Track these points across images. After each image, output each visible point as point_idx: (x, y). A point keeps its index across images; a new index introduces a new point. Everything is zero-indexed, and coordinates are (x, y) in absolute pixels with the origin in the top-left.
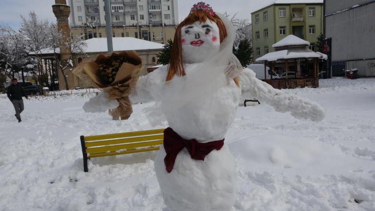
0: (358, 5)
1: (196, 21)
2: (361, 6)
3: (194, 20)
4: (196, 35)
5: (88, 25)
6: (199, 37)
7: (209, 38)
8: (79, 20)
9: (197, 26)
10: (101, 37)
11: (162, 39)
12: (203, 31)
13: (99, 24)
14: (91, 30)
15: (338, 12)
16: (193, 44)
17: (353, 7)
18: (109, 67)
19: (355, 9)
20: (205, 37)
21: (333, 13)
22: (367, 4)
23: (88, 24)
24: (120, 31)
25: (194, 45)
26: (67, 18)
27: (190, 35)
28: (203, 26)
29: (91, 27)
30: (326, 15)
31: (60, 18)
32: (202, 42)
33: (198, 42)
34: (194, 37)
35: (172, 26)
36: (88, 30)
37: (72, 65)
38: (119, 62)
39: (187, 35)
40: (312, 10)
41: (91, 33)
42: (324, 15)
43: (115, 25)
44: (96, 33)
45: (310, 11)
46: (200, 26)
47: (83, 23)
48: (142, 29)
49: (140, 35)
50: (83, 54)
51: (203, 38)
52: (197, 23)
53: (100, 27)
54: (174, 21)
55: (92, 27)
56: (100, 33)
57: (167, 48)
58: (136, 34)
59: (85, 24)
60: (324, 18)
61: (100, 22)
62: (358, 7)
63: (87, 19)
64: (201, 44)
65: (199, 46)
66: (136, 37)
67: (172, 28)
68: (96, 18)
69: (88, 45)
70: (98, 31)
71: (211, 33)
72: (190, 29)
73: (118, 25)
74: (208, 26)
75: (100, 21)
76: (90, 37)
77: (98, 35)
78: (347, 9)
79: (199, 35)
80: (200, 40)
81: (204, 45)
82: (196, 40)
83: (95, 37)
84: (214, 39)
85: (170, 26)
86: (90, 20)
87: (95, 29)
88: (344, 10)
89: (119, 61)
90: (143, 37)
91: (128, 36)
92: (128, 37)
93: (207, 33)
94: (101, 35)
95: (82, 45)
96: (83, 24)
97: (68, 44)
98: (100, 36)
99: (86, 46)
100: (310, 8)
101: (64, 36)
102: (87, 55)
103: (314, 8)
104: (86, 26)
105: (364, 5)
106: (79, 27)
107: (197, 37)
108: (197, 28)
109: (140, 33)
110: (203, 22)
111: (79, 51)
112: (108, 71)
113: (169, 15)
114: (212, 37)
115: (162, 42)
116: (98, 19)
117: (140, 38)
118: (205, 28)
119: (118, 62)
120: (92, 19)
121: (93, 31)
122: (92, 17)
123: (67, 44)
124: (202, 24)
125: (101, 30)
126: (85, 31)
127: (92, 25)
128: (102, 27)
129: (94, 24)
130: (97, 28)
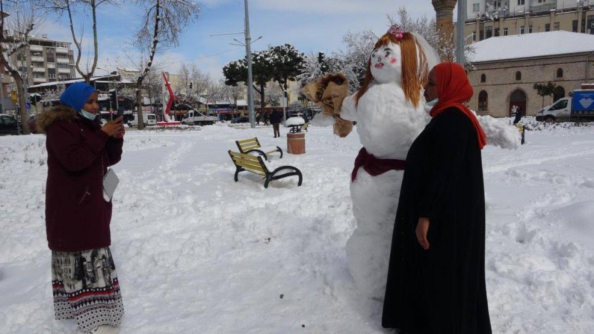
3: (380, 44)
5: (487, 17)
6: (381, 60)
7: (388, 60)
8: (474, 10)
9: (381, 49)
10: (506, 35)
12: (384, 54)
13: (507, 13)
14: (492, 24)
20: (385, 60)
23: (487, 15)
24: (545, 19)
25: (377, 67)
26: (450, 11)
27: (375, 58)
29: (490, 19)
31: (441, 11)
32: (382, 65)
33: (379, 65)
34: (377, 60)
36: (486, 24)
41: (490, 29)
43: (535, 12)
44: (499, 29)
46: (383, 50)
47: (480, 14)
48: (588, 13)
49: (583, 24)
51: (383, 61)
52: (382, 46)
53: (508, 18)
55: (492, 19)
56: (506, 27)
58: (575, 23)
59: (483, 16)
61: (508, 10)
63: (487, 7)
65: (380, 68)
66: (575, 30)
68: (502, 4)
69: (476, 51)
70: (502, 25)
71: (390, 56)
72: (375, 53)
73: (542, 11)
74: (388, 49)
75: (508, 7)
76: (489, 35)
77: (502, 31)
79: (380, 58)
81: (384, 67)
83: (497, 35)
84: (394, 61)
86: (491, 8)
87: (497, 23)
90: (589, 27)
91: (557, 27)
92: (558, 30)
94: (507, 32)
95: (467, 51)
96: (479, 16)
97: (447, 51)
98: (506, 34)
99: (473, 52)
101: (442, 39)
102: (473, 65)
104: (484, 19)
106: (472, 22)
109: (583, 20)
110: (386, 45)
114: (391, 59)
116: (506, 4)
117: (583, 31)
118: (386, 52)
120: (495, 6)
121: (494, 26)
122: (495, 2)
124: (385, 47)
125: (508, 23)
126: (480, 28)
127: (493, 16)
128: (512, 17)
129: (497, 14)
130: (501, 20)
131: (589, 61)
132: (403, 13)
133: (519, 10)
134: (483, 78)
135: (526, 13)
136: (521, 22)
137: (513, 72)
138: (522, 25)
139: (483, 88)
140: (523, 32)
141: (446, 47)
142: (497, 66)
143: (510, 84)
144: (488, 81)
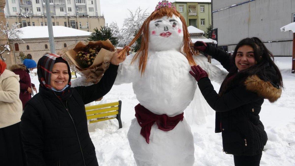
0: (235, 5)
1: (164, 16)
2: (237, 5)
3: (162, 15)
4: (165, 28)
6: (168, 30)
7: (176, 30)
8: (14, 11)
9: (165, 20)
11: (88, 27)
12: (170, 24)
13: (32, 15)
14: (25, 19)
15: (221, 9)
16: (162, 35)
17: (232, 6)
18: (87, 54)
19: (233, 8)
20: (172, 30)
21: (218, 10)
22: (241, 4)
23: (22, 14)
24: (52, 20)
25: (164, 36)
26: (2, 9)
27: (159, 28)
28: (171, 21)
29: (24, 17)
30: (213, 12)
32: (170, 34)
33: (166, 34)
34: (163, 29)
35: (95, 17)
36: (23, 19)
37: (9, 49)
38: (96, 50)
39: (157, 27)
40: (202, 7)
41: (25, 22)
42: (212, 11)
43: (46, 16)
44: (30, 22)
45: (201, 8)
46: (168, 20)
47: (18, 13)
48: (70, 19)
49: (69, 24)
50: (20, 40)
51: (170, 30)
52: (165, 17)
53: (33, 17)
54: (97, 13)
55: (25, 17)
56: (33, 22)
57: (94, 35)
58: (65, 23)
59: (19, 14)
60: (212, 13)
61: (33, 13)
62: (236, 6)
63: (21, 10)
64: (169, 35)
65: (167, 37)
66: (66, 26)
67: (95, 18)
68: (29, 10)
69: (23, 32)
70: (32, 20)
71: (177, 26)
72: (159, 23)
74: (174, 20)
75: (33, 11)
76: (25, 25)
77: (31, 24)
78: (228, 8)
79: (167, 28)
80: (169, 32)
81: (171, 36)
82: (165, 32)
83: (29, 25)
84: (179, 31)
85: (94, 17)
86: (23, 11)
87: (28, 19)
88: (226, 8)
89: (95, 48)
90: (71, 26)
91: (58, 24)
92: (59, 25)
93: (173, 26)
95: (18, 32)
96: (17, 14)
98: (34, 25)
99: (22, 33)
100: (201, 6)
101: (1, 24)
102: (23, 41)
103: (204, 6)
104: (20, 17)
105: (239, 5)
106: (14, 17)
107: (166, 29)
108: (165, 22)
109: (69, 22)
110: (170, 17)
111: (16, 37)
112: (86, 57)
113: (93, 8)
114: (178, 30)
115: (88, 30)
116: (31, 10)
117: (69, 27)
118: (172, 22)
119: (94, 50)
120: (25, 10)
121: (27, 21)
122: (25, 8)
123: (4, 31)
124: (170, 18)
125: (34, 20)
126: (19, 20)
127: (25, 15)
128: (35, 17)
129: (27, 14)
130: (30, 18)
131: (77, 40)
133: (38, 14)
134: (28, 48)
135: (43, 16)
136: (40, 20)
137: (43, 45)
138: (42, 21)
139: (29, 53)
140: (42, 25)
141: (5, 29)
142: (34, 41)
143: (43, 51)
144: (31, 49)
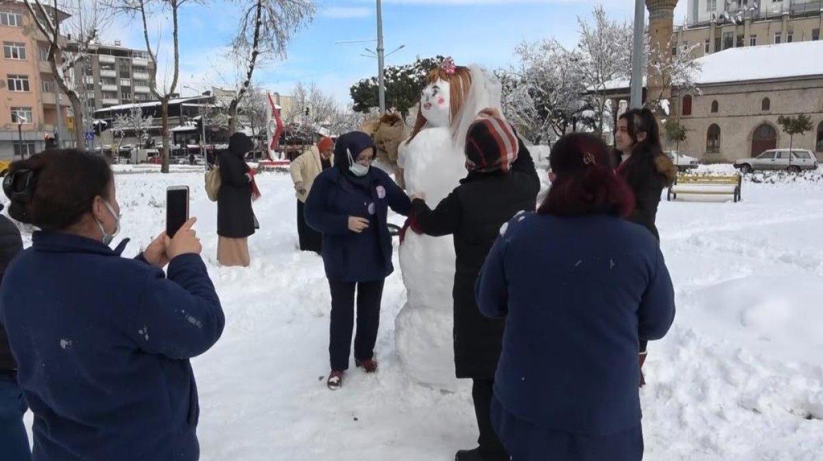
5: (726, 19)
6: (428, 100)
7: (435, 100)
8: (708, 9)
10: (754, 45)
12: (431, 92)
13: (756, 13)
14: (733, 29)
23: (727, 17)
24: (812, 23)
26: (669, 11)
28: (434, 87)
29: (731, 22)
31: (656, 11)
32: (430, 105)
33: (427, 105)
36: (725, 29)
37: (667, 111)
41: (730, 36)
43: (798, 12)
44: (743, 37)
47: (716, 16)
50: (690, 87)
51: (430, 101)
52: (431, 83)
53: (757, 20)
55: (734, 21)
56: (753, 34)
59: (721, 17)
61: (758, 9)
63: (727, 4)
65: (429, 109)
69: (704, 68)
70: (748, 31)
71: (437, 95)
73: (807, 11)
75: (759, 5)
76: (729, 44)
77: (747, 39)
83: (740, 44)
84: (441, 101)
86: (734, 5)
87: (741, 27)
94: (754, 40)
95: (689, 68)
96: (714, 16)
97: (661, 68)
98: (753, 43)
99: (700, 69)
101: (653, 51)
102: (698, 89)
104: (723, 22)
106: (704, 26)
108: (429, 89)
111: (682, 81)
114: (438, 100)
116: (755, 1)
118: (434, 90)
120: (740, 3)
121: (737, 32)
123: (658, 66)
125: (758, 28)
126: (715, 34)
127: (735, 18)
128: (763, 19)
129: (741, 15)
130: (747, 23)
132: (600, 14)
133: (773, 9)
134: (715, 107)
135: (784, 13)
136: (776, 26)
137: (758, 98)
138: (777, 31)
139: (714, 121)
140: (778, 41)
141: (660, 62)
142: (736, 89)
143: (754, 115)
144: (722, 111)
